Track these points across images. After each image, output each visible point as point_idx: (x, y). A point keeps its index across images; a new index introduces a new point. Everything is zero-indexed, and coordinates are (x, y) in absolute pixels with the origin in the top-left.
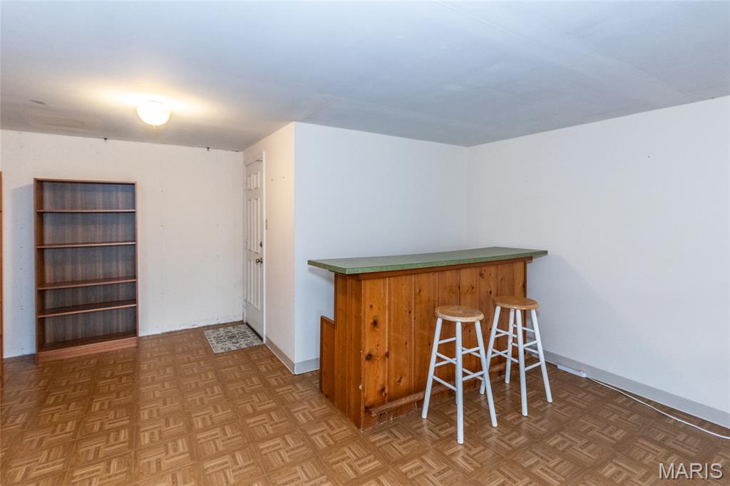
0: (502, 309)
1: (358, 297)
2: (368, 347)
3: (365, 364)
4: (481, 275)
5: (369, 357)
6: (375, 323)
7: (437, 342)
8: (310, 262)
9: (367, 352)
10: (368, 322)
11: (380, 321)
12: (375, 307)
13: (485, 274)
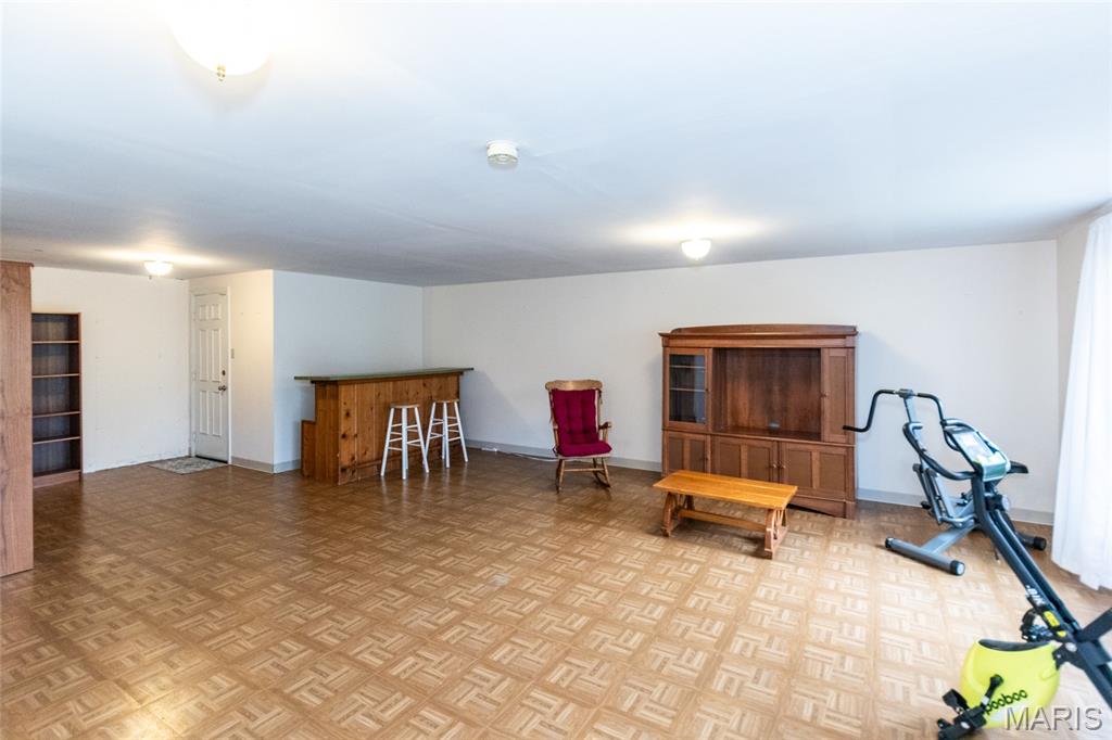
0: (448, 404)
1: (336, 397)
2: (343, 430)
3: (341, 441)
4: (424, 385)
5: (344, 436)
6: (348, 414)
7: (390, 425)
8: (296, 378)
9: (342, 432)
10: (343, 413)
11: (351, 413)
12: (348, 403)
13: (428, 385)
